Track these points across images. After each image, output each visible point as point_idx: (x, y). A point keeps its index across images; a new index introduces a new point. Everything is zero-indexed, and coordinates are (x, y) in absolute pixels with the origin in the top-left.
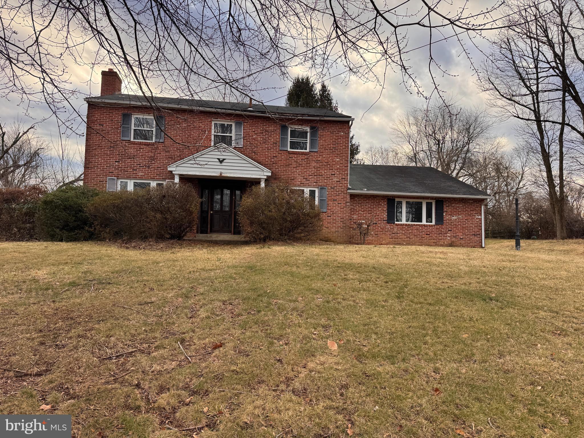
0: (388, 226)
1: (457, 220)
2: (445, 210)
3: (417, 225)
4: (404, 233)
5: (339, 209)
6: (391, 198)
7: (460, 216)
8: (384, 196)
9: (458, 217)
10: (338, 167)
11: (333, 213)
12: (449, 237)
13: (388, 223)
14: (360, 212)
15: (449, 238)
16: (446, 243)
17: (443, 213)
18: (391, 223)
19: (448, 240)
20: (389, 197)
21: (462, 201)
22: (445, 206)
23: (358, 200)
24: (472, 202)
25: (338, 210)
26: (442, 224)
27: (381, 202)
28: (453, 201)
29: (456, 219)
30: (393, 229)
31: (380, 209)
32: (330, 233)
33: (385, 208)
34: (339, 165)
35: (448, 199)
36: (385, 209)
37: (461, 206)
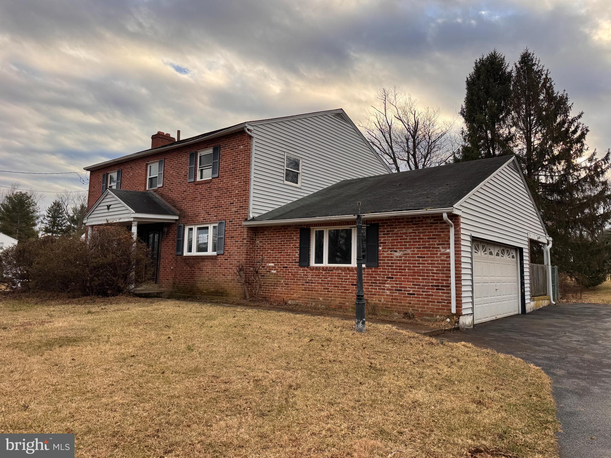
0: (301, 271)
1: (403, 258)
2: (382, 240)
3: (338, 268)
4: (320, 282)
5: (235, 248)
6: (305, 227)
7: (409, 251)
8: (296, 225)
9: (405, 252)
10: (237, 192)
11: (230, 255)
12: (388, 290)
13: (301, 266)
14: (269, 251)
15: (388, 292)
16: (382, 301)
17: (378, 246)
18: (304, 267)
19: (387, 295)
20: (302, 225)
21: (412, 221)
22: (381, 234)
23: (267, 233)
24: (432, 221)
25: (235, 251)
26: (377, 266)
27: (293, 235)
28: (395, 222)
29: (400, 257)
30: (307, 275)
31: (292, 245)
32: (226, 282)
33: (297, 243)
34: (237, 190)
35: (386, 220)
36: (298, 245)
37: (410, 230)
